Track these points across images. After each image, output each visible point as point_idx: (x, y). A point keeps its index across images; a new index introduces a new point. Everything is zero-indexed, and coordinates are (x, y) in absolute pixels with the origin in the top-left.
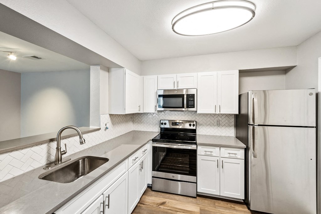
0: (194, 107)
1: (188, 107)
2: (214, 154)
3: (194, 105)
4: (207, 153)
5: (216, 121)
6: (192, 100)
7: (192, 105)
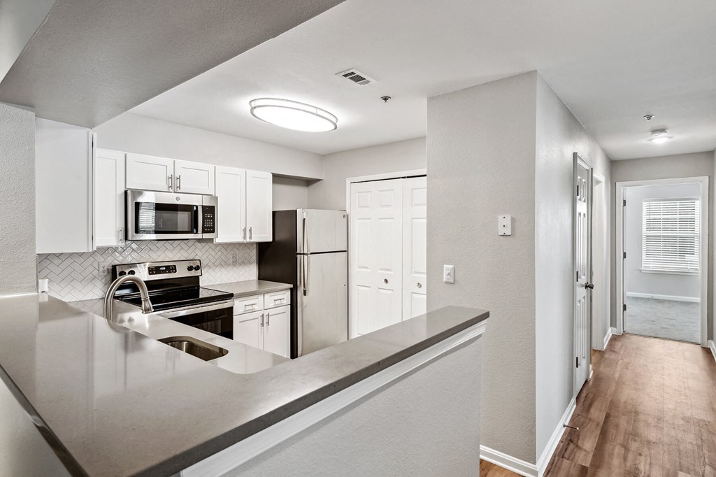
0: (213, 232)
1: (204, 232)
2: (256, 307)
3: (214, 228)
4: (248, 308)
5: (231, 257)
6: (210, 218)
7: (210, 228)
